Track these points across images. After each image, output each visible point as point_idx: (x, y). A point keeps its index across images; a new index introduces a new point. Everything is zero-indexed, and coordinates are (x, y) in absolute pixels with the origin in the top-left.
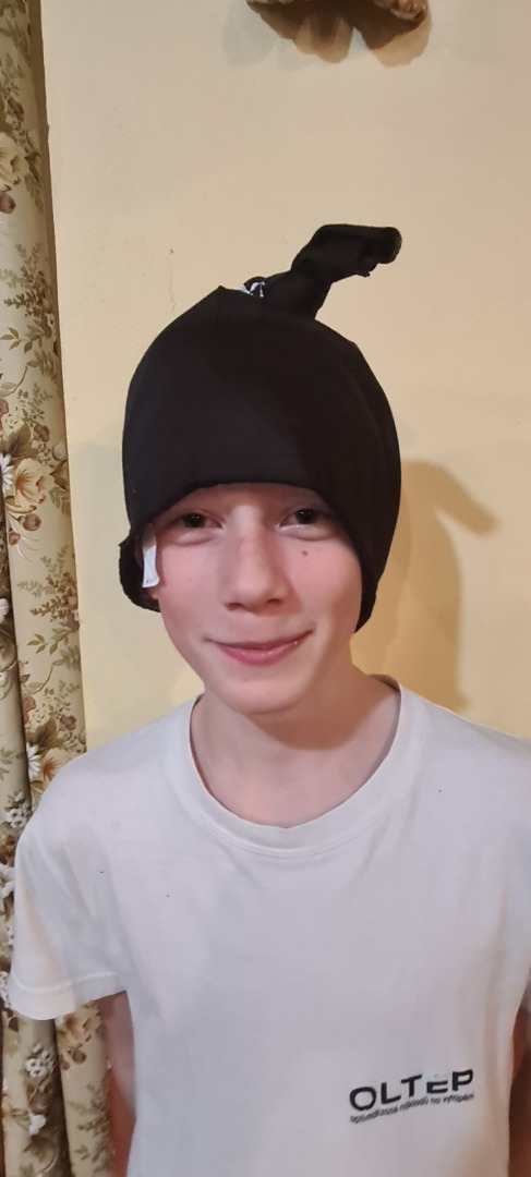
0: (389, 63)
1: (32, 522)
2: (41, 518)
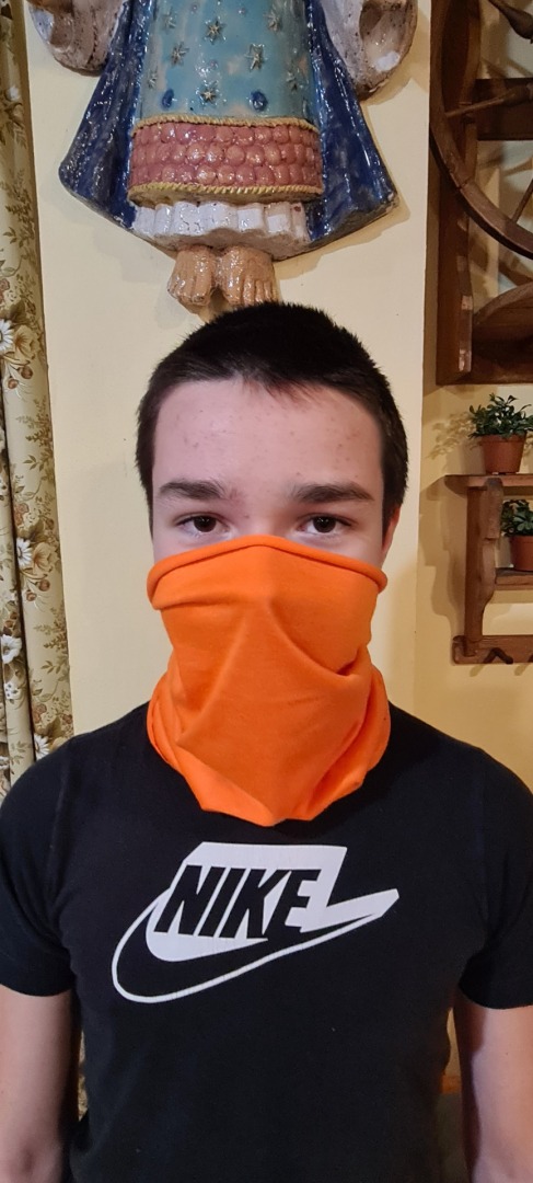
1: (44, 585)
2: (51, 582)
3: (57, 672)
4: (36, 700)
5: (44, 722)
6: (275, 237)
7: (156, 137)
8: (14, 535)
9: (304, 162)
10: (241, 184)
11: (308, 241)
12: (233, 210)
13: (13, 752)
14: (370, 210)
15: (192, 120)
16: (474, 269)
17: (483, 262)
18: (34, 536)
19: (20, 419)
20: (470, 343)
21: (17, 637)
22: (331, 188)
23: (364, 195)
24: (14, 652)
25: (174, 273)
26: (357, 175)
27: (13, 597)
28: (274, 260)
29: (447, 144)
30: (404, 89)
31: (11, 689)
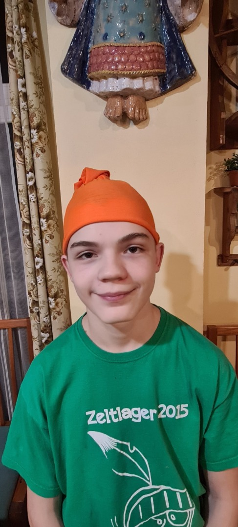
1: (52, 237)
2: (55, 236)
3: (57, 272)
4: (49, 283)
5: (53, 292)
6: (148, 91)
7: (101, 53)
8: (39, 217)
9: (159, 60)
10: (135, 70)
11: (160, 92)
12: (132, 80)
13: (41, 305)
14: (185, 78)
15: (116, 45)
16: (226, 101)
17: (229, 98)
18: (48, 217)
19: (41, 170)
20: (225, 132)
21: (41, 258)
22: (169, 69)
23: (183, 72)
24: (40, 264)
25: (106, 107)
26: (180, 64)
27: (40, 242)
28: (147, 100)
29: (215, 48)
30: (198, 28)
31: (40, 279)
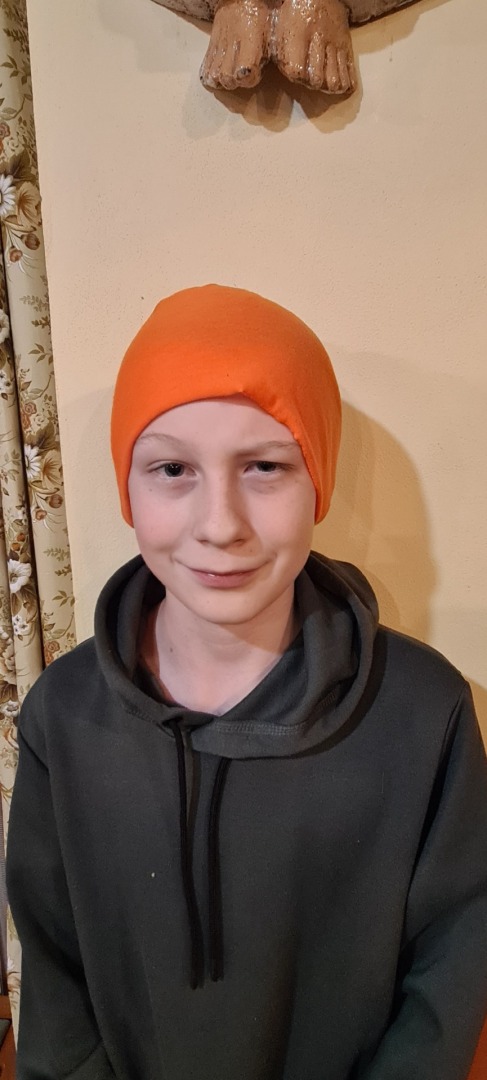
0: (324, 130)
1: (56, 501)
4: (48, 636)
8: (21, 440)
18: (43, 442)
19: (25, 299)
21: (26, 563)
24: (22, 580)
28: (354, 23)
31: (19, 623)
